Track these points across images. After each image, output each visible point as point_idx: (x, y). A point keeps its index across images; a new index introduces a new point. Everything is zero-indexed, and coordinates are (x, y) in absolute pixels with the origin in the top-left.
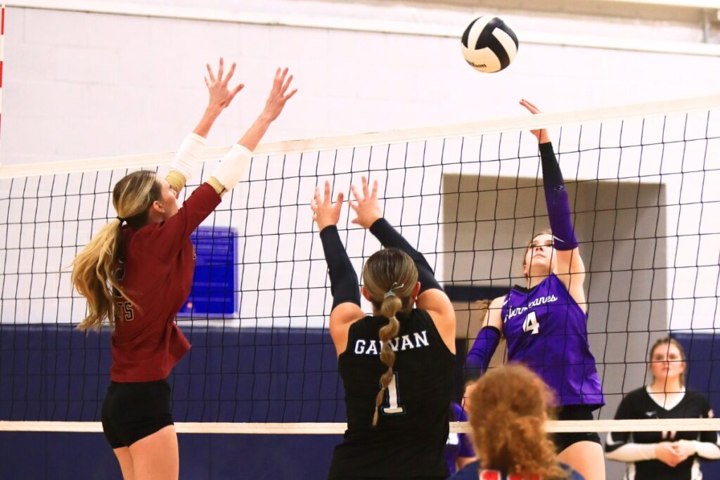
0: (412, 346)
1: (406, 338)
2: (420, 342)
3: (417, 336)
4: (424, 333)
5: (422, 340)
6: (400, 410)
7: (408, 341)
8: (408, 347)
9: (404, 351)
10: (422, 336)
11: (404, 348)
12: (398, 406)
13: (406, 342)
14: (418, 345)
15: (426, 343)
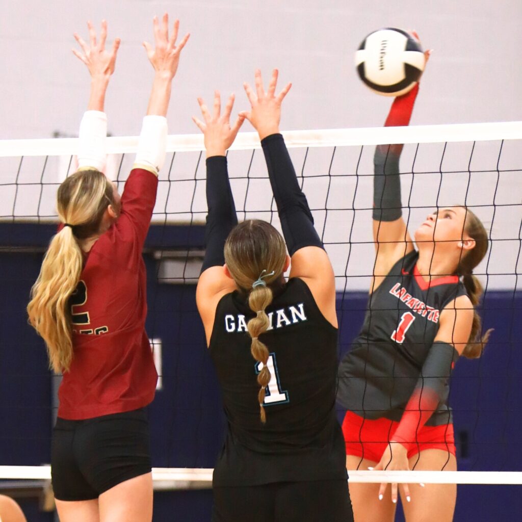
0: (288, 323)
1: (281, 312)
2: (297, 317)
3: (293, 309)
4: (301, 306)
5: (299, 314)
6: (282, 397)
7: (284, 316)
8: (283, 323)
9: (280, 328)
10: (299, 309)
11: (279, 325)
12: (280, 393)
13: (282, 318)
14: (295, 321)
15: (303, 317)
